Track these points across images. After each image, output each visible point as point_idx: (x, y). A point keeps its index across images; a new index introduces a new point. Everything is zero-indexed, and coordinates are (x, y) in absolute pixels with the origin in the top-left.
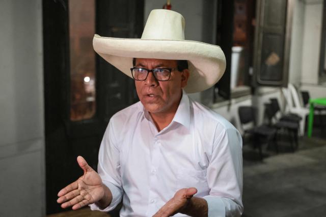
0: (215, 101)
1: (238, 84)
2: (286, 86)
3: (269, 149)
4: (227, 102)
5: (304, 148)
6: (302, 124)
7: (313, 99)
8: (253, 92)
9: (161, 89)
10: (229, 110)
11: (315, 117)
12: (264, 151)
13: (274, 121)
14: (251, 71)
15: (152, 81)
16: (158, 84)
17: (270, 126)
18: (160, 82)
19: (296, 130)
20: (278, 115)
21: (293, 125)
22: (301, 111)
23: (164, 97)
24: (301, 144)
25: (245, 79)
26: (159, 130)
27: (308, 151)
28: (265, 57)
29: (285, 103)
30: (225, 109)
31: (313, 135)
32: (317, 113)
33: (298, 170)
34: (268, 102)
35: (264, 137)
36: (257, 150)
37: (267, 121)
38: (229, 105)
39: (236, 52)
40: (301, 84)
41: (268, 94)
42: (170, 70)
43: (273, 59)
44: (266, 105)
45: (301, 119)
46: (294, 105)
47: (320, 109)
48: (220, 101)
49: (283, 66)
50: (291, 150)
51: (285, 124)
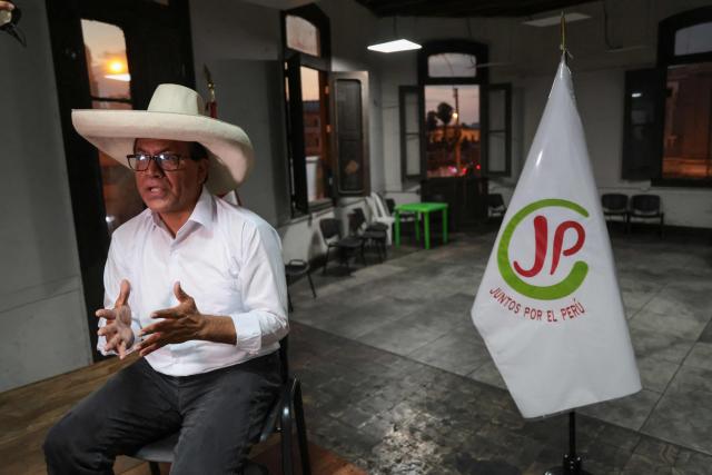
0: (293, 217)
1: (318, 197)
2: (369, 195)
3: (357, 262)
4: (308, 216)
5: (393, 258)
6: (389, 232)
7: (398, 206)
8: (336, 203)
9: (168, 181)
10: (310, 224)
11: (401, 224)
12: (351, 265)
13: (360, 233)
14: (331, 181)
15: (154, 171)
16: (164, 175)
17: (357, 238)
18: (167, 173)
19: (383, 239)
20: (364, 226)
21: (380, 235)
22: (387, 220)
23: (174, 190)
24: (390, 254)
25: (326, 189)
26: (174, 236)
27: (396, 261)
28: (344, 164)
29: (371, 213)
30: (305, 224)
31: (402, 243)
32: (403, 220)
33: (387, 280)
34: (353, 212)
35: (352, 249)
36: (344, 265)
37: (353, 234)
38: (310, 219)
39: (311, 162)
40: (385, 192)
41: (352, 204)
42: (179, 156)
43: (353, 167)
44: (351, 216)
45: (387, 227)
46: (380, 215)
47: (405, 216)
48: (299, 216)
49: (363, 172)
50: (380, 261)
51: (372, 233)
